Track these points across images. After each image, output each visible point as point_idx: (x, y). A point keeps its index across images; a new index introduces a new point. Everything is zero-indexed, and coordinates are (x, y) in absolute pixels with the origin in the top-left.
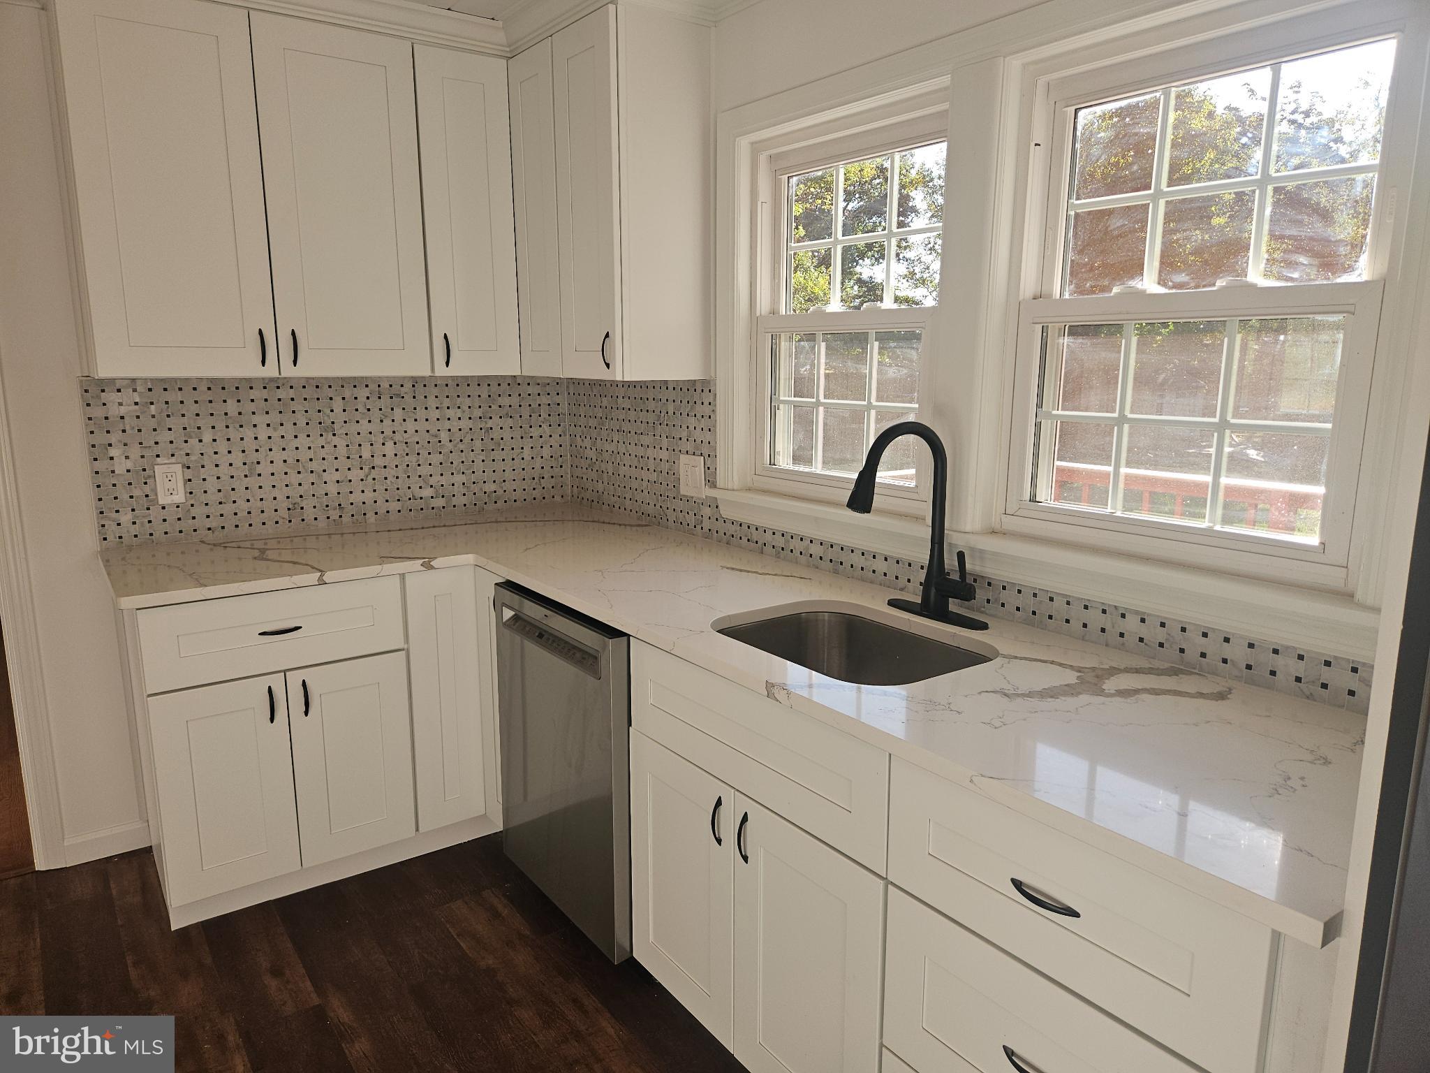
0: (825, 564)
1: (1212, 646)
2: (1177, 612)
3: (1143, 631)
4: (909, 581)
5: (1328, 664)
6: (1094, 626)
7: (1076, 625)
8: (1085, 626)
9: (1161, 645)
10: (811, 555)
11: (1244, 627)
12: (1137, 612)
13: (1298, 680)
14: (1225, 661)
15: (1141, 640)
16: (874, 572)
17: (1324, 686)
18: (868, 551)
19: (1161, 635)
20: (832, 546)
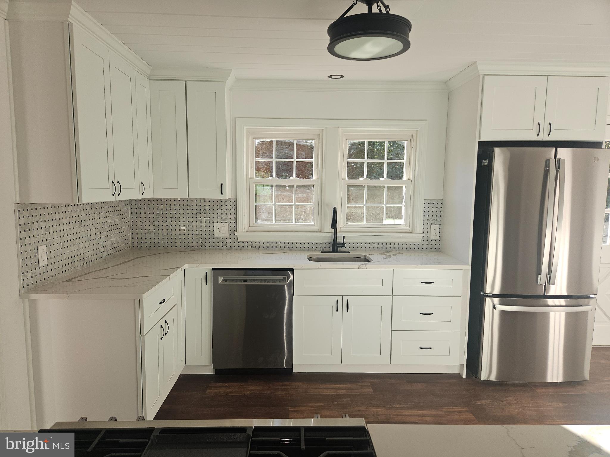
0: (286, 248)
1: (392, 246)
2: (384, 241)
3: (378, 246)
4: (317, 247)
5: (411, 244)
6: (368, 247)
7: (364, 248)
8: (366, 248)
9: (382, 248)
10: (280, 247)
11: (396, 241)
12: (377, 243)
13: (406, 248)
14: (394, 248)
15: (378, 248)
16: (305, 247)
17: (411, 248)
18: (302, 242)
19: (382, 246)
20: (288, 243)
